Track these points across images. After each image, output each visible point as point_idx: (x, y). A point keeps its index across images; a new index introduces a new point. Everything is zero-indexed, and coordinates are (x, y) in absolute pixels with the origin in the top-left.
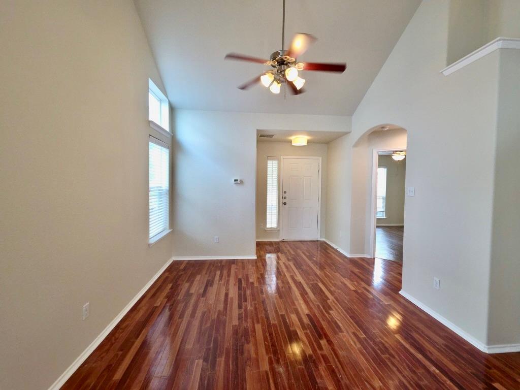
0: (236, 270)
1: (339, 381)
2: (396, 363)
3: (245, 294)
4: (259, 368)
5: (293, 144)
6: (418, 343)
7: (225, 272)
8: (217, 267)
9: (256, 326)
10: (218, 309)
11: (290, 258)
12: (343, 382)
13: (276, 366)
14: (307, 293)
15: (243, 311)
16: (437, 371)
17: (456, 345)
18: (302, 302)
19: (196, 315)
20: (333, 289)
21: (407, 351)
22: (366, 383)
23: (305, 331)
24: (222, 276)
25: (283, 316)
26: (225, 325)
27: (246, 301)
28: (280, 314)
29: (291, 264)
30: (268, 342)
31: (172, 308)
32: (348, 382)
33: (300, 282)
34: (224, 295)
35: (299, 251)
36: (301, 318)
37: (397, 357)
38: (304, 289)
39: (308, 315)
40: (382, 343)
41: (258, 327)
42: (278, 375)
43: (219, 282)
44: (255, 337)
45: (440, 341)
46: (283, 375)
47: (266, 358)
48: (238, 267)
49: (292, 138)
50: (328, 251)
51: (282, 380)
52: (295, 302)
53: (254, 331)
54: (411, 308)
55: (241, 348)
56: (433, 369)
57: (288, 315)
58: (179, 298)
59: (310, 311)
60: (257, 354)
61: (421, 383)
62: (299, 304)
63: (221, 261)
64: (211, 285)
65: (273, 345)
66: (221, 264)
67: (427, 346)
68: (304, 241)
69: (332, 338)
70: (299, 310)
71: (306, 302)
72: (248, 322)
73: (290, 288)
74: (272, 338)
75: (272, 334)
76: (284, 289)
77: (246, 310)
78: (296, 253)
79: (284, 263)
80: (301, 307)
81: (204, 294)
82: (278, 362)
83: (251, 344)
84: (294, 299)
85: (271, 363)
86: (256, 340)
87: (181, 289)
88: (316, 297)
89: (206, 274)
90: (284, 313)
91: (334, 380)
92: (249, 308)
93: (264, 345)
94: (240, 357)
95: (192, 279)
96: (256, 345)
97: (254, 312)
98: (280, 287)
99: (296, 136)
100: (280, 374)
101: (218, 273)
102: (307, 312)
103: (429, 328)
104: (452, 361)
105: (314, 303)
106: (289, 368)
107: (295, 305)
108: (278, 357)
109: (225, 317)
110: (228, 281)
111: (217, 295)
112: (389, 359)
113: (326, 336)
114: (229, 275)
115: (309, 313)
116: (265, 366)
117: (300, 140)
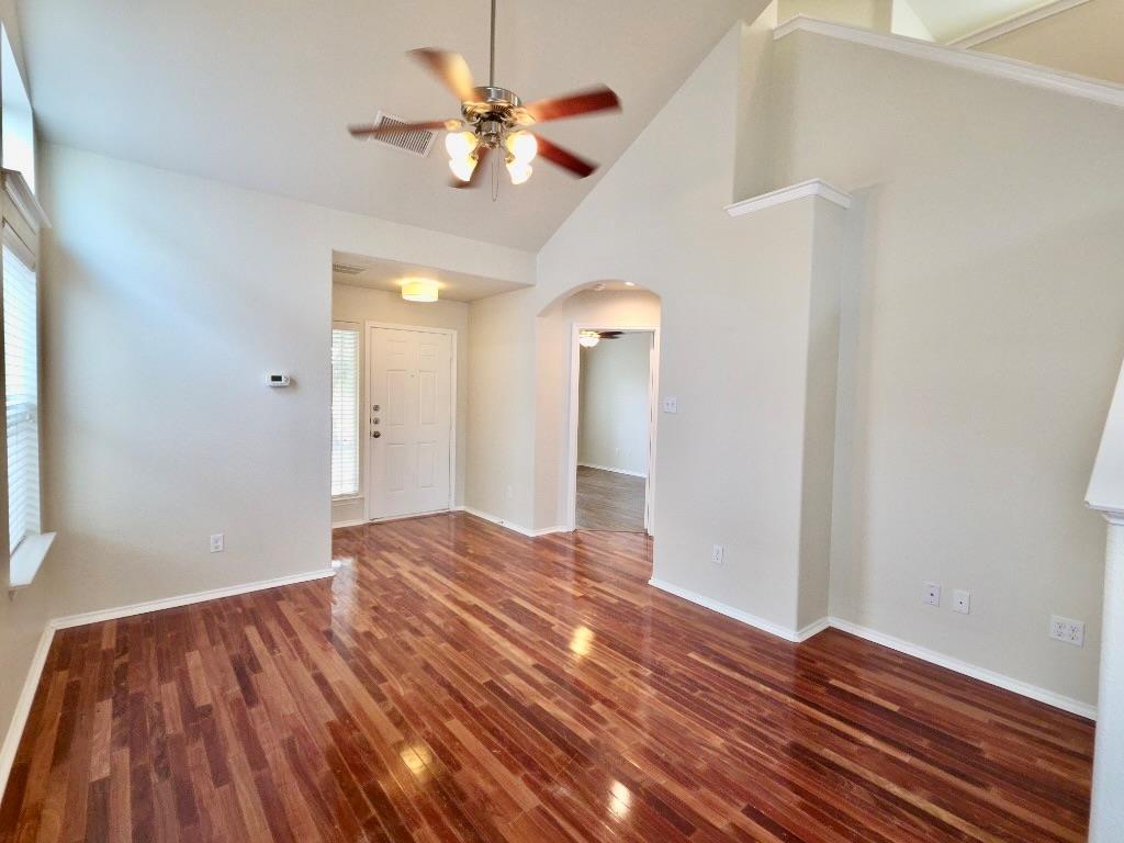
0: (302, 614)
1: (666, 764)
2: (717, 698)
3: (369, 665)
4: (520, 809)
5: (405, 297)
6: (724, 657)
7: (272, 626)
8: (234, 616)
9: (448, 724)
10: (322, 722)
11: (418, 559)
12: (672, 763)
13: (550, 789)
14: (505, 625)
15: (392, 704)
16: (769, 689)
17: (762, 643)
18: (507, 644)
19: (268, 757)
20: (545, 603)
21: (720, 674)
22: (705, 749)
23: (553, 699)
24: (271, 637)
25: (490, 685)
26: (371, 752)
27: (383, 679)
28: (482, 682)
29: (427, 570)
30: (496, 748)
31: (167, 768)
32: (679, 759)
33: (476, 605)
34: (313, 682)
35: (423, 539)
36: (529, 676)
37: (712, 688)
38: (493, 618)
39: (537, 667)
40: (680, 674)
41: (454, 725)
42: (567, 804)
43: (273, 654)
44: (462, 749)
45: (743, 643)
46: (574, 799)
47: (518, 781)
48: (300, 606)
49: (403, 282)
50: (487, 531)
51: (579, 810)
52: (494, 647)
53: (453, 738)
54: (681, 605)
55: (450, 785)
56: (762, 688)
57: (497, 678)
58: (170, 730)
59: (535, 658)
60: (494, 782)
61: (765, 715)
62: (506, 650)
63: (237, 599)
64: (255, 666)
65: (513, 750)
66: (241, 606)
67: (736, 657)
68: (425, 517)
69: (606, 695)
70: (514, 662)
71: (515, 642)
72: (424, 726)
73: (463, 623)
74: (501, 739)
75: (495, 728)
76: (452, 629)
77: (397, 698)
78: (420, 545)
79: (411, 572)
80: (513, 655)
81: (249, 695)
82: (547, 779)
83: (466, 768)
84: (488, 644)
85: (535, 788)
86: (470, 755)
87: (159, 706)
88: (525, 626)
89: (213, 642)
90: (489, 679)
91: (659, 765)
92: (402, 691)
93: (495, 759)
94: (461, 805)
95: (176, 669)
96: (477, 765)
97: (422, 698)
98: (442, 627)
99: (414, 279)
100: (567, 800)
101: (252, 632)
102: (530, 661)
103: (721, 629)
104: (774, 668)
105: (532, 639)
106: (575, 781)
107: (497, 654)
108: (541, 770)
109: (355, 734)
110: (297, 644)
111: (294, 687)
112: (704, 696)
113: (596, 695)
114: (289, 630)
115: (536, 662)
116: (529, 800)
117: (422, 289)
